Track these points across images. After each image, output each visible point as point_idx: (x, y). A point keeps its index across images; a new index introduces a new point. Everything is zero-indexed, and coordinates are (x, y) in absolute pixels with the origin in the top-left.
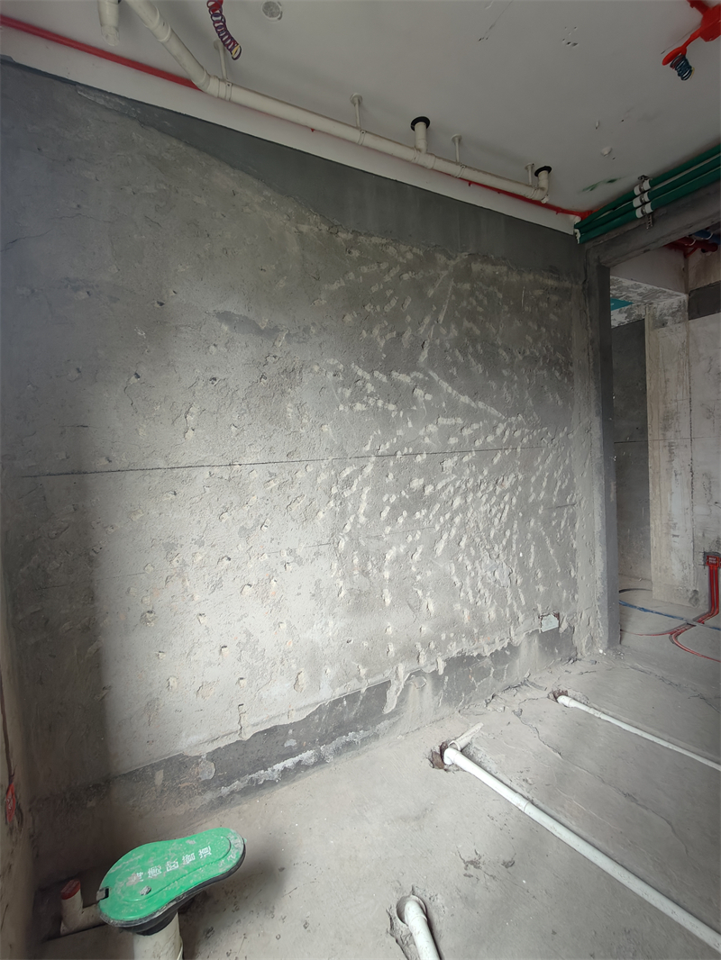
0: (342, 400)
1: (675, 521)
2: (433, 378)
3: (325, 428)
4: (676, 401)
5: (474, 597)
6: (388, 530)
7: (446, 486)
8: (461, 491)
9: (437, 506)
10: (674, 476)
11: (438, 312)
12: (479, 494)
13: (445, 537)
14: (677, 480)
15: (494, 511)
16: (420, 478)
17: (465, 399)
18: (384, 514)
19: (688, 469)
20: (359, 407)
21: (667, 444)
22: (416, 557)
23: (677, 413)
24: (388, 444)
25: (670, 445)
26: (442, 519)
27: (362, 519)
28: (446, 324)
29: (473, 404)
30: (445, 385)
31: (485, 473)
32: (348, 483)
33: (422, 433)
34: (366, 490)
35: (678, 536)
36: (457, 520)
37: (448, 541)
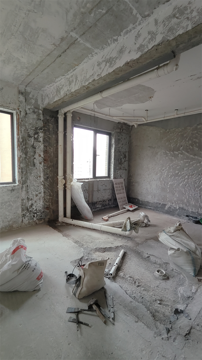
0: (164, 157)
2: (183, 152)
3: (161, 161)
5: (188, 198)
6: (170, 179)
7: (184, 173)
8: (188, 175)
9: (181, 177)
11: (186, 139)
12: (193, 176)
13: (182, 183)
15: (197, 181)
16: (177, 171)
17: (192, 156)
18: (169, 176)
20: (167, 158)
22: (175, 185)
24: (171, 165)
26: (182, 180)
27: (165, 176)
28: (188, 141)
29: (194, 157)
30: (186, 153)
31: (196, 172)
32: (163, 170)
33: (179, 163)
34: (166, 172)
36: (186, 180)
37: (183, 184)
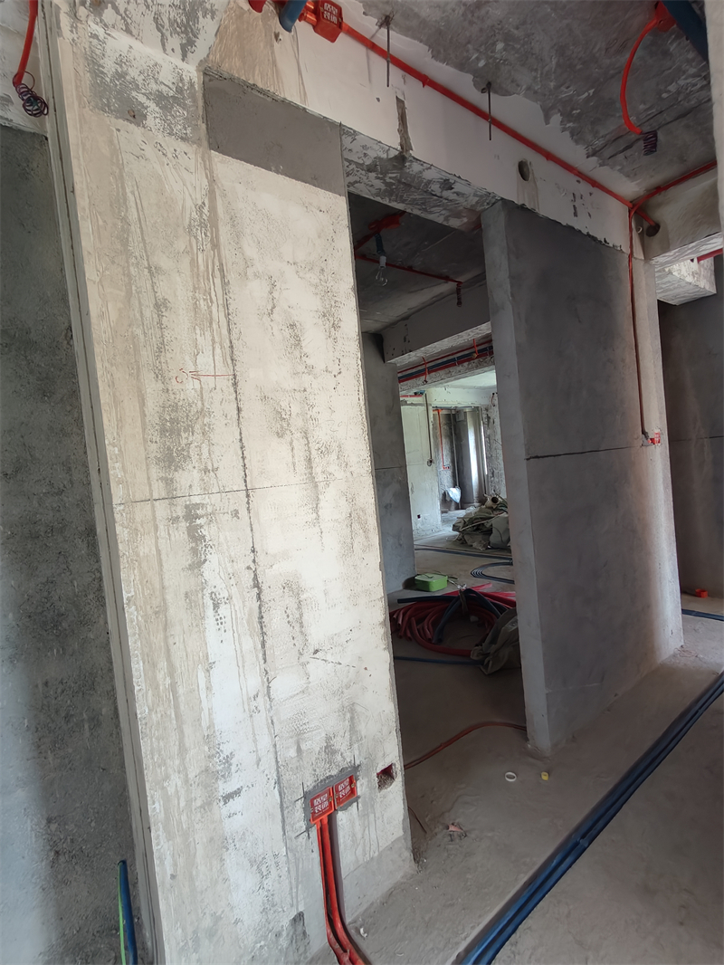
1: (226, 749)
4: (196, 375)
10: (210, 612)
14: (219, 621)
19: (247, 579)
21: (180, 512)
23: (201, 413)
25: (191, 514)
35: (237, 792)
